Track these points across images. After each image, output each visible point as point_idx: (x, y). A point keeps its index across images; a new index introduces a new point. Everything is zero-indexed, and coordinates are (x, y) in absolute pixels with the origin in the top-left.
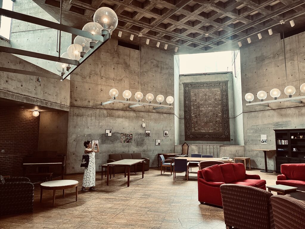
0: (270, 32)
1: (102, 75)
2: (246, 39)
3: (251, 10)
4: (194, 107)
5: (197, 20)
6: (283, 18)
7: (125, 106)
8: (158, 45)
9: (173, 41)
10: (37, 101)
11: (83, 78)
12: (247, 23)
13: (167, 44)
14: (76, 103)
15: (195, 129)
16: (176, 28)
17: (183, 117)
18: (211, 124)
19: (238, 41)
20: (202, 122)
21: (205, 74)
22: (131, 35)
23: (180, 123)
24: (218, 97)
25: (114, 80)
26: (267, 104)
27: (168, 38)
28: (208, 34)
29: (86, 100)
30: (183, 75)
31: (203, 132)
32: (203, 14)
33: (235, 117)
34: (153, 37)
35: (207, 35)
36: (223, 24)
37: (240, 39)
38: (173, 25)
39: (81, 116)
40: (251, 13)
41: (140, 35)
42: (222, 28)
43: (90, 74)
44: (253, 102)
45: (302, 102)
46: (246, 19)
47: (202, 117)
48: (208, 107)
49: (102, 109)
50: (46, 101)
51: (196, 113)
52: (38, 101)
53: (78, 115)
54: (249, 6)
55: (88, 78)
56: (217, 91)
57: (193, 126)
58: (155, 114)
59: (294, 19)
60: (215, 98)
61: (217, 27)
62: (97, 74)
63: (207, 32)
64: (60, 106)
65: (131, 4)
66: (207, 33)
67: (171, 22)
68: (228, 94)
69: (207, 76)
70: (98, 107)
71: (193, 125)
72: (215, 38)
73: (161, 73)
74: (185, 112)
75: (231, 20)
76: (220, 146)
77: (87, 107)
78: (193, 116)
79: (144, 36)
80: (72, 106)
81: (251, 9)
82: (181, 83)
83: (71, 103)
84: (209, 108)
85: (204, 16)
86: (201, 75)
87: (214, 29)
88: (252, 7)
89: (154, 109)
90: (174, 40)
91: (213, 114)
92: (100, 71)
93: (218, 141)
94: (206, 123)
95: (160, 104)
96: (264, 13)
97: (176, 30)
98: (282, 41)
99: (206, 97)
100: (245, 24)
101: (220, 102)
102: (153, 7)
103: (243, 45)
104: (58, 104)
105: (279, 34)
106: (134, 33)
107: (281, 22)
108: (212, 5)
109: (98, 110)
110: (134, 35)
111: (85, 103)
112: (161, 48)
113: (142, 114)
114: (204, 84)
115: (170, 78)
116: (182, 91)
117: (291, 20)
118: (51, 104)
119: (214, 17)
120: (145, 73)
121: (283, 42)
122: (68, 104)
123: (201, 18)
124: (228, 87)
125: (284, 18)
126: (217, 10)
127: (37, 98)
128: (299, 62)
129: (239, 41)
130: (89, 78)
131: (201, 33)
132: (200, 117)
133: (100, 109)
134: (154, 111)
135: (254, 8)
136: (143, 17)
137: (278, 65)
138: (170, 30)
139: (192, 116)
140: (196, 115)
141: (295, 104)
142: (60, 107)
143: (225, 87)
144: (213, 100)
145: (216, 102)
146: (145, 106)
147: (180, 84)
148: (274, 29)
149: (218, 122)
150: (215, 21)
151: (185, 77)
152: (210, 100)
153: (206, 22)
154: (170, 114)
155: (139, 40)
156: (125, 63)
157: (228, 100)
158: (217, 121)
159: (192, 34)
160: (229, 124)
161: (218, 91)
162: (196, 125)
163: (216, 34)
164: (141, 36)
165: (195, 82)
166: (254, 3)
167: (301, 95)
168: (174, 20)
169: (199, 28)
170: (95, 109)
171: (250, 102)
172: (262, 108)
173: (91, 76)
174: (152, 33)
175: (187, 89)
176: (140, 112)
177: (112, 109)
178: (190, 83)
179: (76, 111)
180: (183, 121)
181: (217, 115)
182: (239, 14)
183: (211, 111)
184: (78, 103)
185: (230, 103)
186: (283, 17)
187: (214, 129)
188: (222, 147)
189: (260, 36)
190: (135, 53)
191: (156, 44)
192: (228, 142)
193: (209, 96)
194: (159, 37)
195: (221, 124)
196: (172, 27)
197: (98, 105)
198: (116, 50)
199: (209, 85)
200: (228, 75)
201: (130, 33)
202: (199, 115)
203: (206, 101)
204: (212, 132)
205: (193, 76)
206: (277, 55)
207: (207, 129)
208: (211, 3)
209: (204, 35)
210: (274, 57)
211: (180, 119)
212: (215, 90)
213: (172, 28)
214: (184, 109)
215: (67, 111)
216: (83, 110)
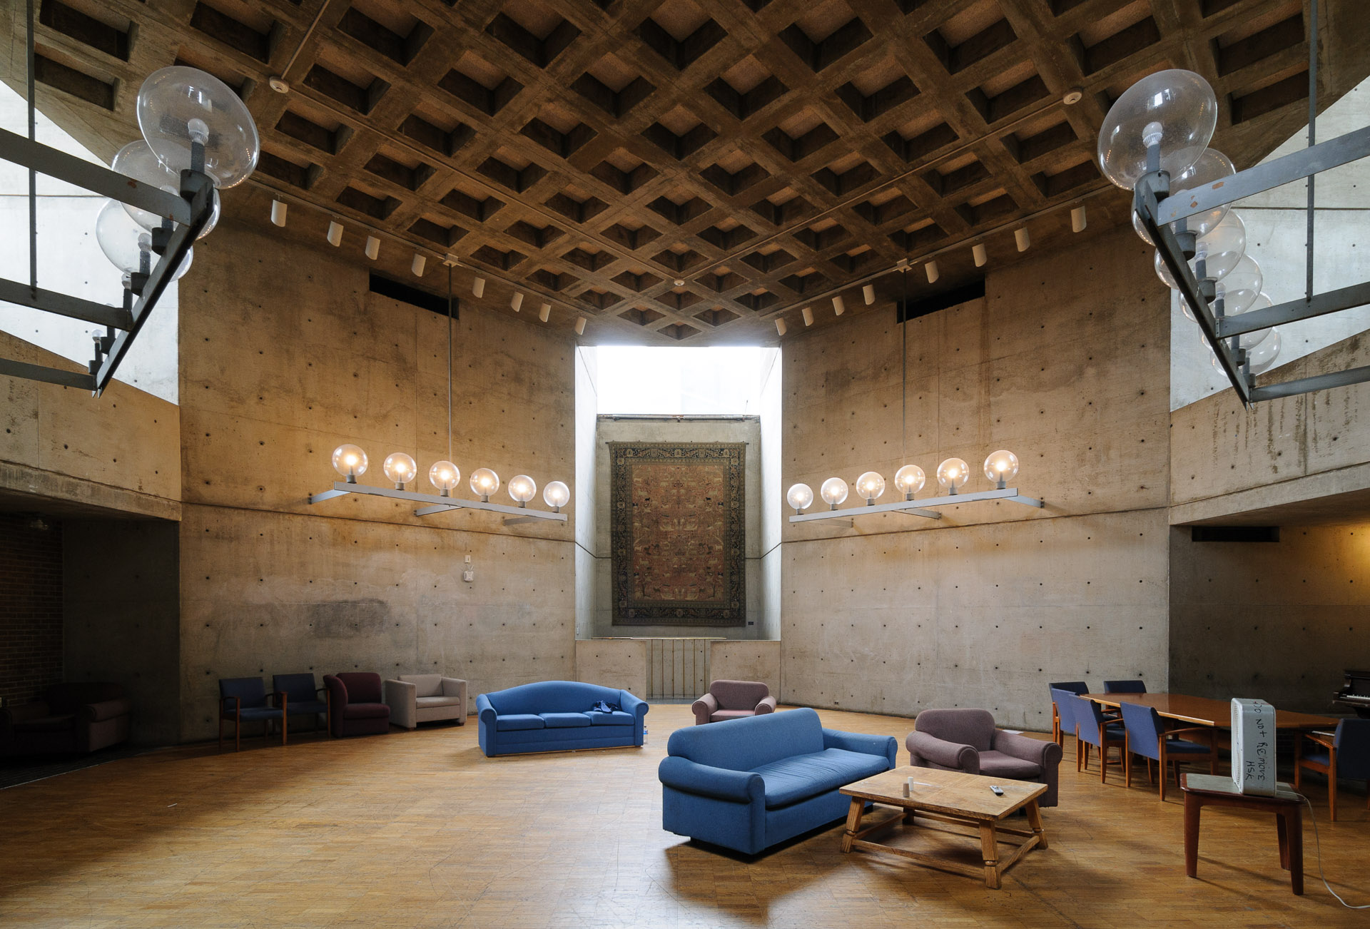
0: (868, 295)
1: (309, 395)
2: (799, 310)
3: (815, 210)
4: (641, 521)
5: (646, 226)
6: (908, 252)
7: (399, 510)
8: (517, 305)
9: (567, 293)
10: (23, 475)
11: (232, 400)
12: (801, 257)
13: (549, 302)
14: (206, 493)
15: (643, 592)
16: (576, 249)
17: (607, 551)
18: (692, 575)
19: (776, 315)
20: (666, 569)
21: (679, 419)
22: (417, 256)
23: (597, 570)
24: (716, 493)
25: (358, 415)
26: (849, 519)
27: (553, 282)
28: (683, 283)
29: (246, 481)
30: (610, 418)
31: (667, 601)
32: (662, 206)
33: (760, 557)
34: (498, 272)
35: (679, 283)
36: (730, 251)
37: (781, 311)
38: (564, 233)
39: (231, 539)
40: (814, 222)
41: (452, 260)
42: (728, 266)
43: (263, 389)
44: (809, 510)
45: (939, 516)
46: (799, 243)
47: (666, 553)
48: (685, 524)
49: (313, 519)
50: (67, 479)
51: (649, 541)
52: (31, 476)
53: (217, 537)
54: (808, 198)
55: (253, 401)
56: (714, 473)
57: (638, 581)
58: (511, 540)
59: (939, 260)
60: (705, 496)
61: (711, 259)
62: (289, 391)
63: (679, 274)
64: (138, 502)
65: (400, 129)
66: (681, 278)
67: (556, 224)
68: (744, 485)
69: (683, 424)
70: (299, 509)
71: (637, 577)
72: (704, 296)
73: (529, 402)
74: (616, 536)
75: (754, 240)
76: (713, 643)
77: (252, 507)
78: (639, 549)
79: (466, 266)
80: (191, 501)
81: (814, 207)
82: (603, 442)
83: (186, 489)
84: (688, 528)
85: (668, 215)
86: (665, 419)
87: (700, 265)
88: (817, 202)
89: (506, 522)
90: (571, 289)
91: (700, 545)
92: (300, 381)
93: (710, 626)
94: (679, 572)
95: (523, 505)
96: (852, 228)
97: (575, 256)
98: (900, 328)
99: (678, 492)
100: (795, 259)
101: (720, 509)
102: (488, 156)
103: (789, 331)
104: (125, 491)
105: (894, 305)
106: (426, 250)
107: (902, 264)
108: (690, 177)
109: (299, 519)
110: (429, 259)
111: (246, 494)
112: (529, 317)
113: (462, 538)
114: (674, 450)
115: (561, 423)
116: (607, 469)
117: (927, 261)
118: (95, 492)
119: (699, 222)
120: (472, 399)
121: (902, 329)
122: (175, 493)
123: (657, 221)
124: (744, 462)
125: (910, 254)
126: (708, 197)
127: (24, 465)
128: (941, 396)
129: (778, 316)
130: (257, 403)
131: (660, 274)
132: (659, 555)
133: (306, 518)
134: (505, 529)
135: (824, 207)
136: (454, 191)
137: (886, 402)
138: (557, 252)
139: (636, 548)
140: (647, 546)
141: (922, 522)
142: (139, 505)
143: (737, 464)
144: (700, 502)
145: (708, 509)
146: (473, 510)
147: (598, 447)
148: (878, 287)
149: (713, 569)
150: (702, 235)
151: (615, 423)
152: (691, 500)
153: (676, 239)
154: (560, 540)
155: (447, 280)
156: (400, 359)
157: (744, 502)
158: (710, 568)
159: (633, 278)
160: (744, 578)
161: (715, 475)
162: (648, 579)
163: (709, 285)
164: (454, 264)
165: (646, 443)
166: (821, 186)
167: (939, 494)
168: (566, 214)
169: (654, 254)
170: (287, 517)
171: (800, 512)
172: (833, 530)
173: (266, 395)
174: (491, 258)
175: (621, 462)
176: (455, 532)
177: (350, 519)
178: (631, 443)
179: (210, 519)
180: (607, 565)
181: (710, 548)
182: (778, 223)
183: (693, 535)
184: (218, 492)
185: (749, 513)
186: (908, 250)
187: (700, 590)
188: (718, 647)
189: (838, 307)
190: (433, 325)
191: (510, 300)
192: (739, 630)
193: (689, 490)
194: (520, 274)
195: (720, 576)
196: (561, 240)
197: (299, 503)
198: (362, 307)
199: (690, 453)
200: (745, 426)
201: (410, 247)
202: (657, 546)
203: (678, 504)
204: (693, 599)
205: (641, 423)
206: (883, 370)
207: (680, 592)
208: (687, 166)
209: (671, 282)
210: (875, 377)
211: (597, 557)
212: (706, 469)
213: (561, 245)
214: (612, 528)
215: (172, 518)
216: (239, 519)
